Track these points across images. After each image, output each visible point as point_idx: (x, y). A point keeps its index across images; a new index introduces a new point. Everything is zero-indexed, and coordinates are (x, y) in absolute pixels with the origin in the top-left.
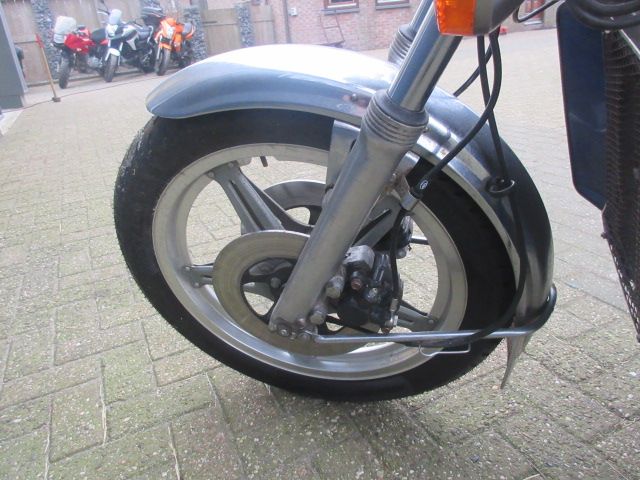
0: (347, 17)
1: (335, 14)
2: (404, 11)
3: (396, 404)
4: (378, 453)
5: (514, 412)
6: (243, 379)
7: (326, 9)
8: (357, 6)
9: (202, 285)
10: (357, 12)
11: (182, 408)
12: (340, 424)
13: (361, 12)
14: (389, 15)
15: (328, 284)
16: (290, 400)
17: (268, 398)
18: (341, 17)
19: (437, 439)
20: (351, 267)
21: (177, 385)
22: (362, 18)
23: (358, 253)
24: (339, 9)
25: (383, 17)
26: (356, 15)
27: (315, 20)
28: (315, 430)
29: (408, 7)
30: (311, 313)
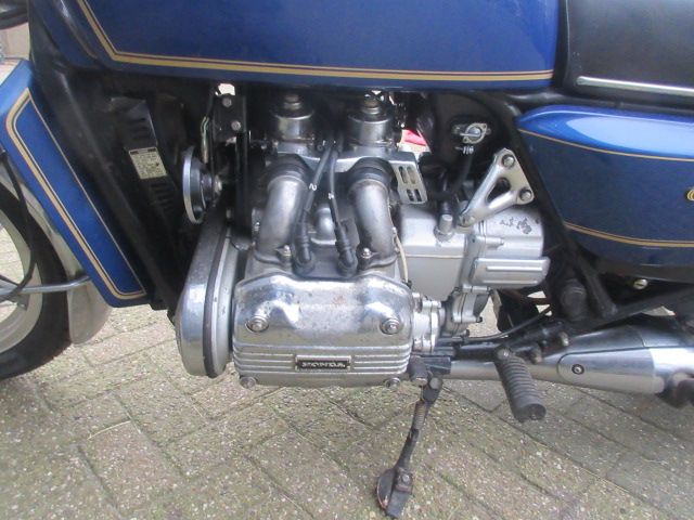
19: (52, 407)
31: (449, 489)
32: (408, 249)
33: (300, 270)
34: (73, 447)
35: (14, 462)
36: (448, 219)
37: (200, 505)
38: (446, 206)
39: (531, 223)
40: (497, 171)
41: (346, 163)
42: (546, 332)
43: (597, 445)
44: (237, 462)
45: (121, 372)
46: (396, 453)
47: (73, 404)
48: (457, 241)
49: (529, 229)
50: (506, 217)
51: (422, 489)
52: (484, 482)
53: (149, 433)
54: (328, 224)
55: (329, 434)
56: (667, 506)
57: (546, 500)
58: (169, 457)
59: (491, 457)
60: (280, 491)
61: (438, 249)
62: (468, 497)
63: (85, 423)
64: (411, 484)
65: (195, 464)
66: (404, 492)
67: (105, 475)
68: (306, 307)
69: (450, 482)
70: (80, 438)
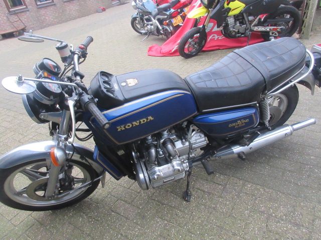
0: (23, 14)
1: (15, 13)
2: (53, 7)
3: (86, 199)
4: (84, 213)
5: (114, 189)
6: (42, 213)
7: (9, 11)
8: (27, 7)
9: (22, 195)
10: (28, 11)
11: (26, 228)
12: (73, 211)
13: (30, 11)
14: (46, 10)
15: (56, 186)
16: (58, 212)
17: (51, 214)
18: (19, 14)
19: (97, 203)
20: (60, 180)
21: (22, 223)
22: (32, 13)
23: (61, 176)
24: (17, 10)
25: (43, 12)
26: (28, 12)
27: (5, 18)
28: (67, 216)
29: (55, 5)
30: (55, 192)
31: (199, 191)
32: (177, 149)
33: (159, 165)
34: (110, 211)
35: (99, 219)
36: (184, 140)
37: (147, 213)
38: (183, 137)
39: (201, 135)
40: (191, 129)
41: (162, 141)
42: (211, 151)
43: (230, 169)
44: (150, 201)
45: (108, 189)
46: (185, 187)
47: (102, 201)
48: (187, 144)
49: (201, 136)
50: (196, 135)
51: (193, 193)
52: (206, 187)
53: (126, 202)
54: (161, 153)
55: (168, 187)
56: (245, 179)
57: (220, 186)
58: (134, 206)
59: (207, 180)
60: (163, 204)
61: (184, 147)
62: (204, 191)
63: (109, 204)
64: (191, 193)
65: (141, 205)
66: (189, 196)
67: (122, 214)
68: (163, 172)
69: (199, 189)
70: (110, 208)
